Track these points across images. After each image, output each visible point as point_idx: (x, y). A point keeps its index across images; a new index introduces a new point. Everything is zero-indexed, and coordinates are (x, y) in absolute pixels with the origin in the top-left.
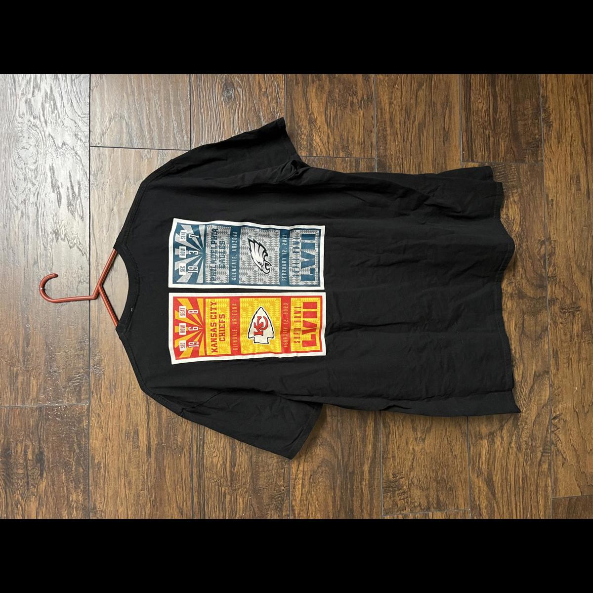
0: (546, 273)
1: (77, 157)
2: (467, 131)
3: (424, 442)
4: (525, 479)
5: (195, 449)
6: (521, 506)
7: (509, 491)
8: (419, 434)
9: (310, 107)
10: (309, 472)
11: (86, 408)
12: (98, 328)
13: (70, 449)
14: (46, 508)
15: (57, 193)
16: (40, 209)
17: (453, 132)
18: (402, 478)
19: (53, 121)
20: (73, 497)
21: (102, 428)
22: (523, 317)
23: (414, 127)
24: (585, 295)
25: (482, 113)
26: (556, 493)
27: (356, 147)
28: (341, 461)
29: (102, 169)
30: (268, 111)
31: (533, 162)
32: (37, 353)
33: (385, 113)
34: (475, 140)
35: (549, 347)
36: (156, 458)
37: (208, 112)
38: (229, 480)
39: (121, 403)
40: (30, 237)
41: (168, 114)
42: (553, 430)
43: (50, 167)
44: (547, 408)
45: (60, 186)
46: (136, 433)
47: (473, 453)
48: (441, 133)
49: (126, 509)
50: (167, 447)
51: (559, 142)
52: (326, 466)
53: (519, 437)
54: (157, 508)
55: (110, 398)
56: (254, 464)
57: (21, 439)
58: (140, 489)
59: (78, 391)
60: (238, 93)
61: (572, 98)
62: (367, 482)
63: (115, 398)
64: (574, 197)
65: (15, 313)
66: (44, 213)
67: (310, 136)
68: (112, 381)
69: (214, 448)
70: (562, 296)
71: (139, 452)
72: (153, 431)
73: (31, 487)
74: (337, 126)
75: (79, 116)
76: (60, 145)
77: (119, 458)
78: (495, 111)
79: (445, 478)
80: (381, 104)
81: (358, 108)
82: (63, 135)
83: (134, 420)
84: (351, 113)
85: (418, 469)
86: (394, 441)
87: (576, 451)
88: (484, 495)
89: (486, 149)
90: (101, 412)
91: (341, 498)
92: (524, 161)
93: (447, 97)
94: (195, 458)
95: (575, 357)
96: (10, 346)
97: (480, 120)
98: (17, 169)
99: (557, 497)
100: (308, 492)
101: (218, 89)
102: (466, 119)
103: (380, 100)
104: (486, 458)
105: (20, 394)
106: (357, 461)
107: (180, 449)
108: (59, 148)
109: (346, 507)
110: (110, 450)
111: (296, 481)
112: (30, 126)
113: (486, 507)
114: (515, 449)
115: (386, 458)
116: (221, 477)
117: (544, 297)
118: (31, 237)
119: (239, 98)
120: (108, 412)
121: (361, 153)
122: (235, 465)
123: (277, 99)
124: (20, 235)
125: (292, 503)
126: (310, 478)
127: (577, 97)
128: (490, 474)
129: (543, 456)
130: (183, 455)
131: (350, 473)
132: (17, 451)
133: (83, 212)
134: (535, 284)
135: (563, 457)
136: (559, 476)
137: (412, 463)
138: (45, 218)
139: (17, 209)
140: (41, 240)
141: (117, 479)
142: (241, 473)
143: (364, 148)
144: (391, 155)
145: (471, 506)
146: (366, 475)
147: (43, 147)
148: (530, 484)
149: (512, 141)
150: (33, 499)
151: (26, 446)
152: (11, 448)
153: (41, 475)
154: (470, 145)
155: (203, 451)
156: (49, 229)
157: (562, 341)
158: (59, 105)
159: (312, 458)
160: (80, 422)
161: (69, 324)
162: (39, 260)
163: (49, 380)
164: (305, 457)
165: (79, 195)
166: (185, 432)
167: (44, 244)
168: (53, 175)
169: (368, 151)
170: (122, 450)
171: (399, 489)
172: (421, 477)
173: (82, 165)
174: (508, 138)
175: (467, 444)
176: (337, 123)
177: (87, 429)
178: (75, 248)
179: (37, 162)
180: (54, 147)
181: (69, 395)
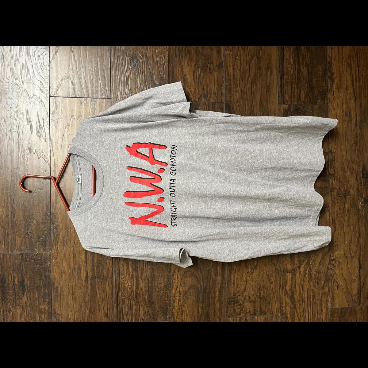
0: (329, 172)
1: (42, 103)
2: (281, 85)
3: (252, 275)
4: (314, 296)
5: (115, 279)
6: (312, 313)
7: (304, 304)
8: (249, 270)
9: (184, 71)
10: (183, 292)
11: (49, 254)
12: (56, 206)
13: (40, 278)
14: (27, 313)
15: (30, 125)
16: (20, 135)
17: (272, 86)
18: (239, 296)
19: (27, 81)
20: (42, 306)
21: (59, 266)
23: (248, 83)
24: (352, 185)
25: (290, 74)
26: (333, 306)
27: (212, 95)
28: (202, 286)
29: (57, 110)
30: (158, 74)
31: (322, 104)
32: (19, 221)
33: (230, 74)
34: (286, 91)
35: (329, 217)
36: (91, 284)
37: (121, 75)
38: (135, 297)
39: (70, 251)
41: (97, 76)
42: (331, 267)
43: (26, 109)
44: (328, 254)
45: (32, 121)
46: (79, 269)
47: (282, 281)
48: (265, 86)
49: (73, 314)
50: (98, 277)
51: (338, 91)
52: (193, 289)
53: (310, 271)
54: (92, 313)
55: (63, 249)
56: (150, 288)
57: (11, 272)
58: (82, 302)
59: (44, 244)
60: (140, 62)
61: (347, 63)
62: (218, 298)
63: (66, 248)
64: (347, 125)
65: (6, 198)
66: (23, 138)
68: (64, 238)
69: (126, 278)
70: (339, 186)
71: (81, 281)
72: (89, 268)
73: (18, 301)
74: (201, 82)
75: (43, 78)
76: (32, 96)
77: (69, 284)
78: (299, 73)
79: (265, 296)
80: (228, 69)
81: (214, 71)
82: (33, 90)
83: (78, 261)
84: (209, 75)
85: (248, 290)
86: (234, 274)
87: (346, 280)
88: (288, 306)
90: (58, 256)
91: (202, 308)
92: (316, 103)
93: (269, 64)
94: (115, 284)
95: (346, 223)
96: (4, 217)
97: (289, 78)
98: (6, 111)
99: (334, 308)
100: (182, 304)
101: (127, 61)
102: (280, 78)
103: (228, 66)
104: (290, 284)
105: (10, 246)
106: (212, 286)
107: (106, 279)
108: (31, 97)
109: (205, 313)
110: (64, 279)
111: (175, 297)
112: (13, 85)
113: (290, 313)
114: (308, 279)
115: (230, 284)
116: (130, 295)
117: (327, 187)
118: (15, 152)
119: (140, 66)
120: (62, 257)
122: (138, 289)
123: (164, 66)
124: (8, 151)
125: (172, 310)
126: (184, 296)
127: (351, 62)
128: (293, 294)
129: (325, 283)
130: (107, 282)
131: (208, 293)
132: (9, 280)
133: (46, 137)
134: (322, 179)
135: (337, 284)
136: (335, 295)
137: (245, 287)
138: (23, 141)
139: (6, 135)
140: (21, 154)
141: (68, 296)
142: (142, 293)
143: (217, 96)
144: (234, 100)
145: (281, 312)
146: (217, 294)
147: (21, 97)
148: (317, 300)
149: (309, 91)
150: (18, 307)
151: (14, 277)
152: (5, 277)
153: (23, 294)
154: (283, 93)
155: (119, 280)
156: (26, 148)
157: (338, 214)
158: (31, 71)
159: (184, 284)
160: (46, 263)
161: (38, 204)
162: (20, 166)
163: (27, 237)
164: (181, 283)
165: (44, 126)
166: (109, 269)
167: (23, 156)
168: (28, 114)
169: (219, 98)
170: (71, 279)
171: (237, 302)
172: (251, 295)
173: (45, 108)
174: (306, 89)
175: (279, 276)
176: (201, 80)
177: (50, 267)
178: (42, 158)
179: (18, 107)
180: (28, 97)
181: (39, 247)
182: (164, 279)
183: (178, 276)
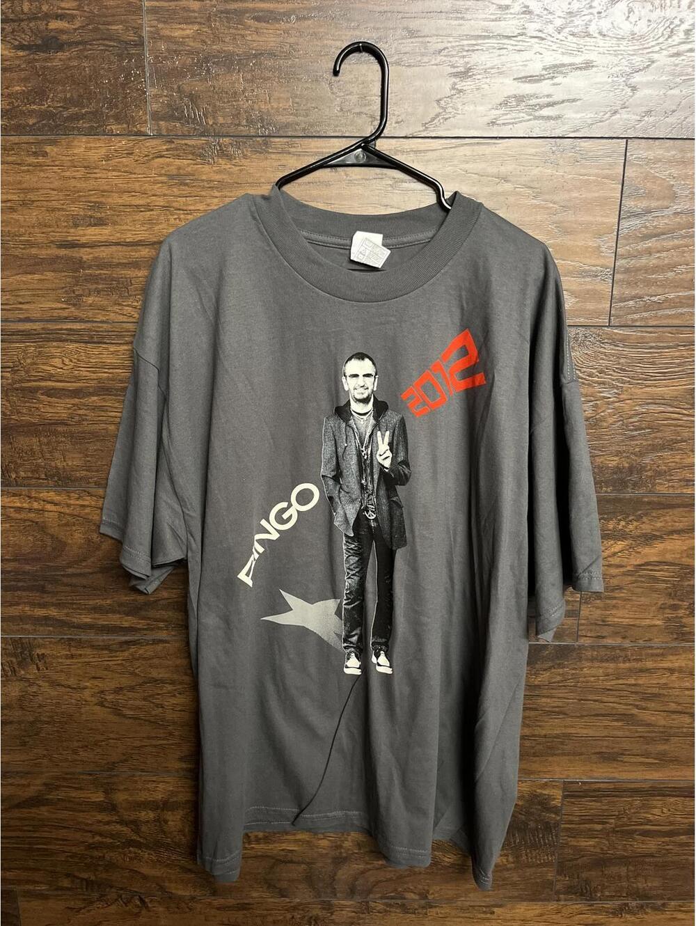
1: (610, 114)
2: (615, 790)
3: (96, 704)
4: (46, 852)
5: (74, 327)
7: (25, 828)
8: (111, 697)
9: (675, 536)
10: (42, 520)
11: (142, 129)
12: (290, 153)
13: (70, 99)
15: (543, 76)
16: (512, 42)
17: (615, 768)
18: (38, 669)
21: (108, 159)
22: (303, 863)
23: (629, 707)
25: (644, 813)
26: (24, 896)
27: (599, 612)
28: (62, 573)
29: (583, 161)
30: (674, 464)
31: (559, 886)
32: (243, 36)
33: (655, 661)
34: (601, 802)
35: (252, 898)
36: (57, 257)
38: (23, 385)
39: (153, 196)
40: (461, 22)
42: (123, 896)
43: (592, 61)
44: (158, 891)
45: (556, 81)
46: (100, 223)
47: (83, 779)
48: (615, 750)
50: (77, 277)
52: (54, 548)
53: (111, 847)
55: (161, 175)
56: (53, 428)
57: (86, 8)
59: (173, 113)
62: (29, 613)
63: (162, 183)
66: (504, 51)
67: (623, 536)
68: (191, 178)
69: (78, 360)
70: (337, 921)
71: (65, 227)
72: (103, 253)
74: (636, 581)
76: (632, 82)
77: (53, 190)
78: (645, 833)
79: (41, 735)
80: (672, 655)
81: (668, 617)
82: (650, 85)
83: (123, 218)
84: (659, 605)
85: (54, 693)
86: (99, 657)
88: (16, 792)
89: (583, 818)
90: (136, 158)
92: (559, 873)
93: (676, 760)
94: (60, 327)
97: (632, 811)
99: (19, 898)
100: (9, 517)
102: (636, 788)
103: (678, 654)
104: (74, 798)
106: (63, 598)
107: (74, 301)
108: (629, 79)
110: (68, 174)
111: (27, 498)
112: (672, 23)
114: (91, 841)
115: (70, 645)
116: (27, 372)
117: (335, 895)
118: (460, 25)
120: (136, 171)
121: (588, 619)
122: (49, 396)
126: (33, 522)
128: (47, 803)
129: (82, 881)
130: (65, 306)
131: (43, 587)
133: (503, 124)
134: (356, 883)
135: (81, 909)
136: (51, 901)
137: (62, 685)
138: (494, 51)
140: (454, 44)
141: (19, 186)
142: (37, 406)
143: (596, 624)
144: (582, 669)
146: (40, 612)
147: (630, 48)
148: (37, 860)
149: (594, 857)
151: (73, 17)
153: (21, 47)
154: (592, 794)
155: (71, 341)
156: (475, 59)
157: (264, 916)
159: (66, 525)
160: (118, 119)
161: (296, 97)
162: (417, 39)
163: (193, 59)
164: (68, 514)
165: (536, 118)
166: (104, 310)
167: (447, 50)
168: (577, 68)
169: (591, 631)
170: (69, 195)
171: (19, 664)
172: (41, 698)
173: (592, 124)
174: (599, 851)
175: (97, 771)
176: (644, 582)
177: (105, 131)
178: (438, 110)
179: (601, 37)
180: (630, 71)
181: (166, 99)
182: (79, 468)
183: (88, 506)
